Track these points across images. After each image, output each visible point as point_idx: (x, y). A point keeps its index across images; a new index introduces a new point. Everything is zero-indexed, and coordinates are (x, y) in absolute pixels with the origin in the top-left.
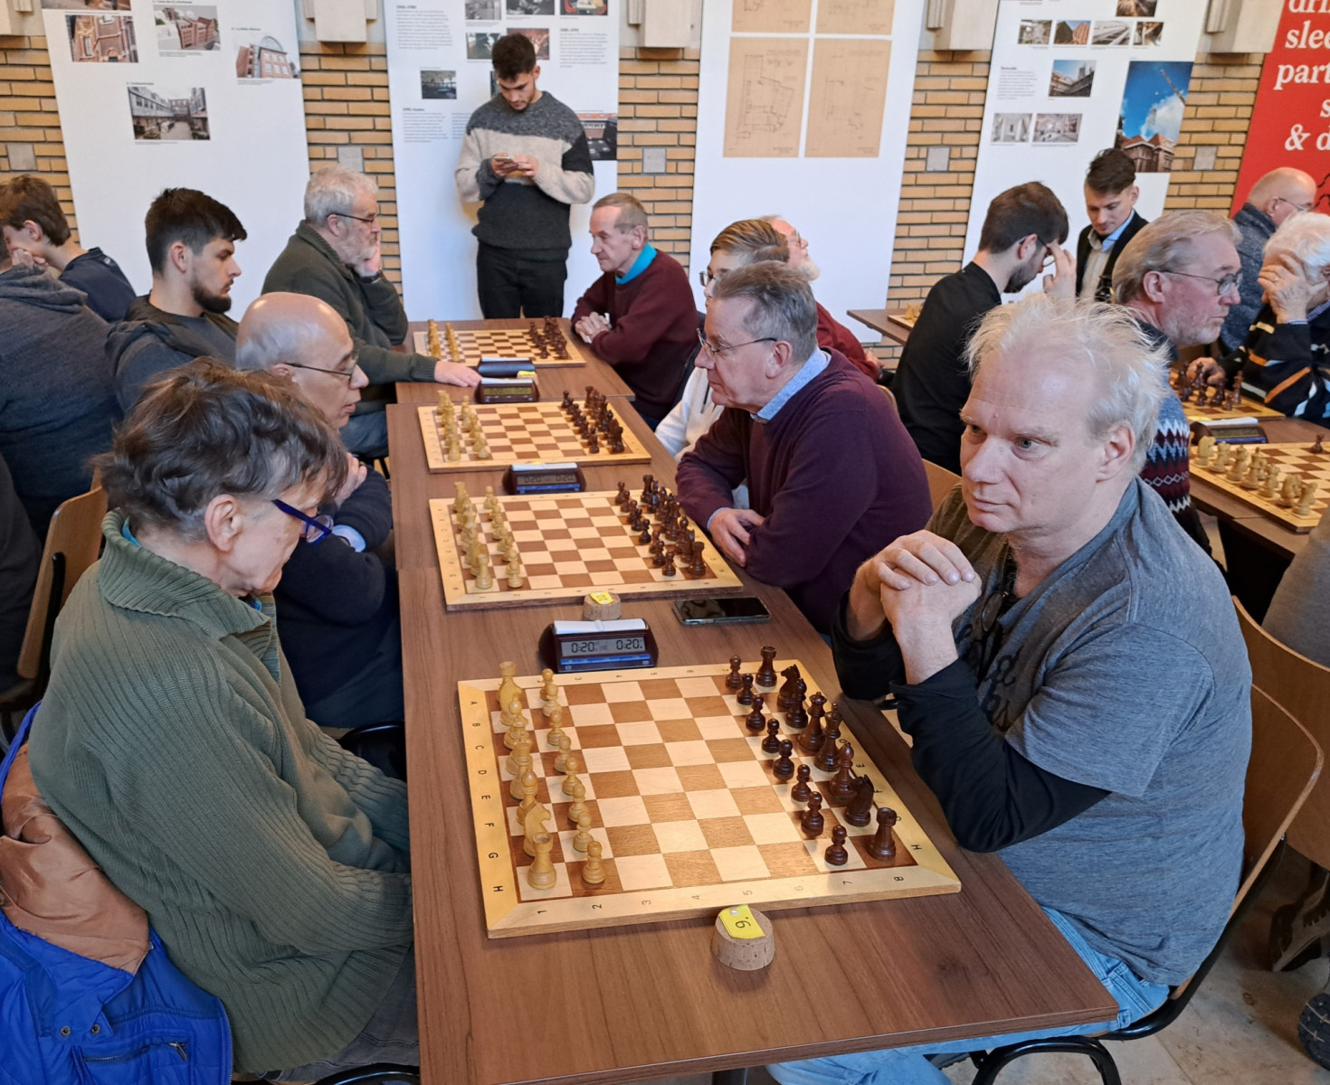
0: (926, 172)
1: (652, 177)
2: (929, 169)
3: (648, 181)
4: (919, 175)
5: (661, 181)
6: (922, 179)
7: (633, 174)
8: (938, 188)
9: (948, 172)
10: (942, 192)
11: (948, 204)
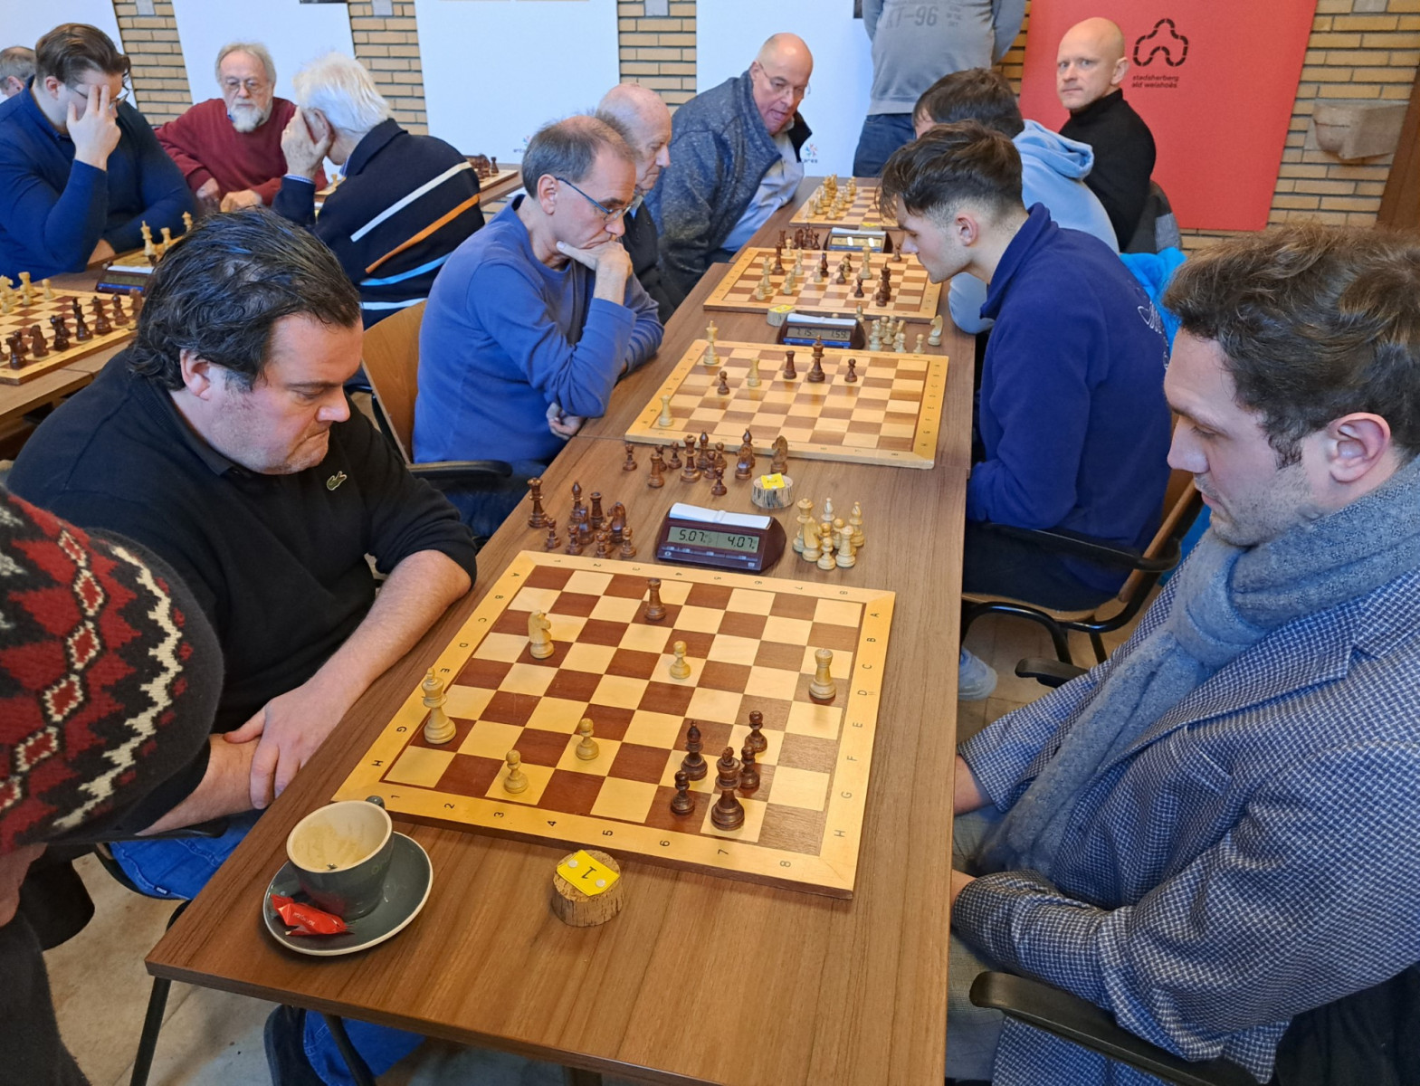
0: (644, 17)
1: (382, 20)
2: (648, 14)
3: (378, 24)
4: (640, 21)
5: (392, 24)
6: (643, 25)
7: (364, 16)
8: (661, 36)
9: (668, 17)
10: (665, 40)
11: (675, 55)
